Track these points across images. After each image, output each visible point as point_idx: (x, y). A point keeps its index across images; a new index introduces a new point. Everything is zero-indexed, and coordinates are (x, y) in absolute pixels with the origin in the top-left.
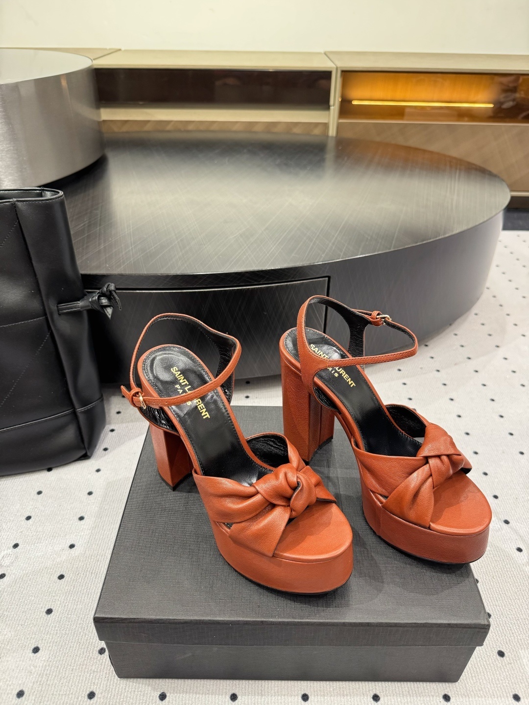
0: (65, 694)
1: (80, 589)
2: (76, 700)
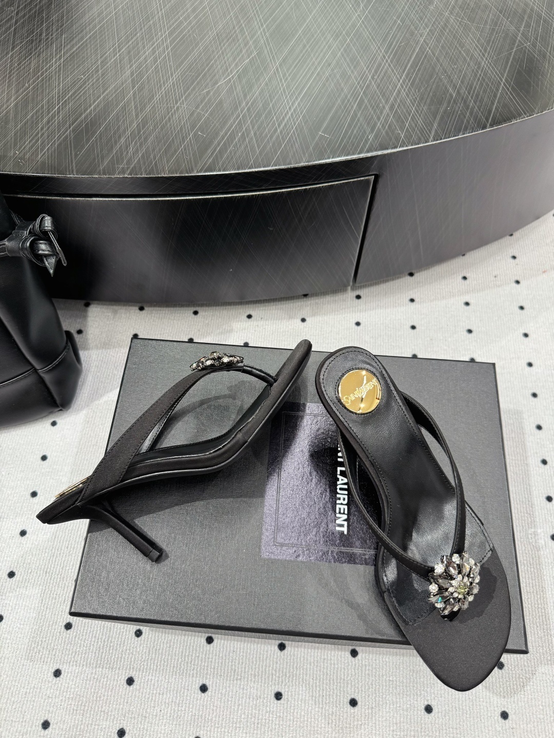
0: (19, 721)
1: (33, 593)
2: (29, 729)
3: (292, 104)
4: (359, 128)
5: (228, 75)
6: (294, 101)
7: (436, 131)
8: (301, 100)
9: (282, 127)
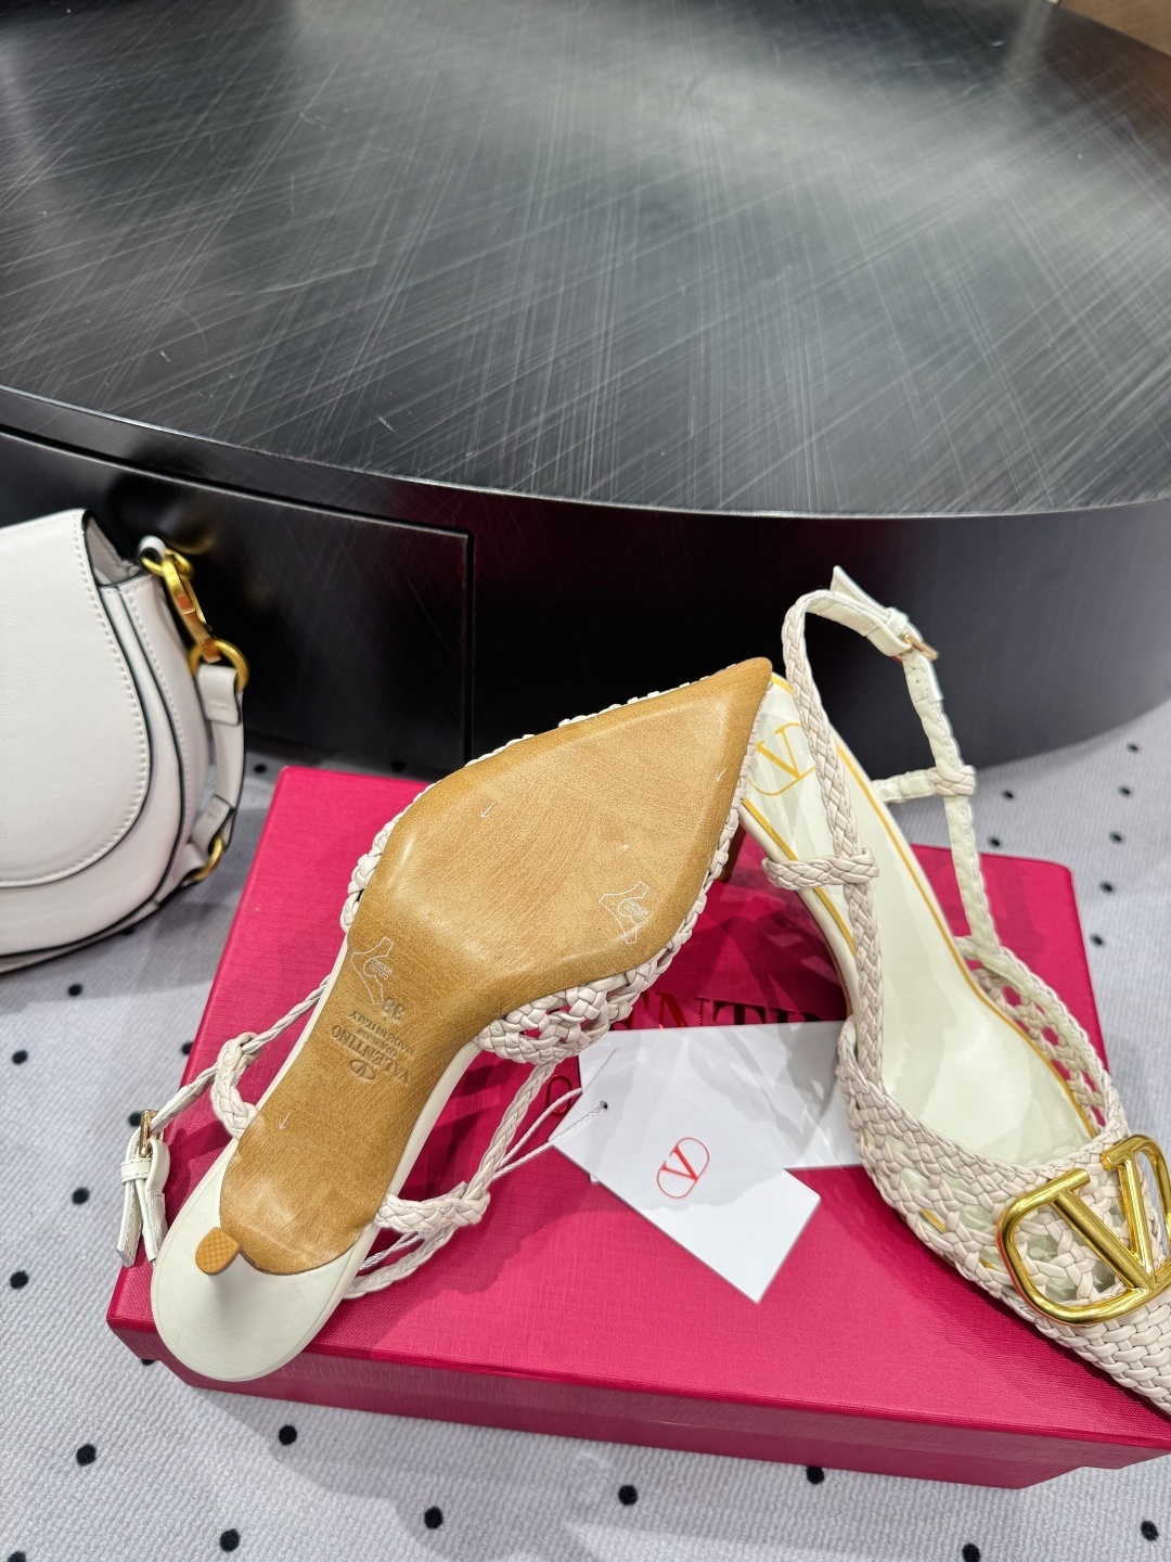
3: (369, 359)
4: (461, 434)
5: (297, 281)
6: (376, 356)
7: (607, 485)
8: (391, 358)
9: (318, 387)
